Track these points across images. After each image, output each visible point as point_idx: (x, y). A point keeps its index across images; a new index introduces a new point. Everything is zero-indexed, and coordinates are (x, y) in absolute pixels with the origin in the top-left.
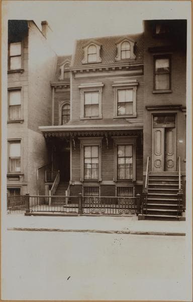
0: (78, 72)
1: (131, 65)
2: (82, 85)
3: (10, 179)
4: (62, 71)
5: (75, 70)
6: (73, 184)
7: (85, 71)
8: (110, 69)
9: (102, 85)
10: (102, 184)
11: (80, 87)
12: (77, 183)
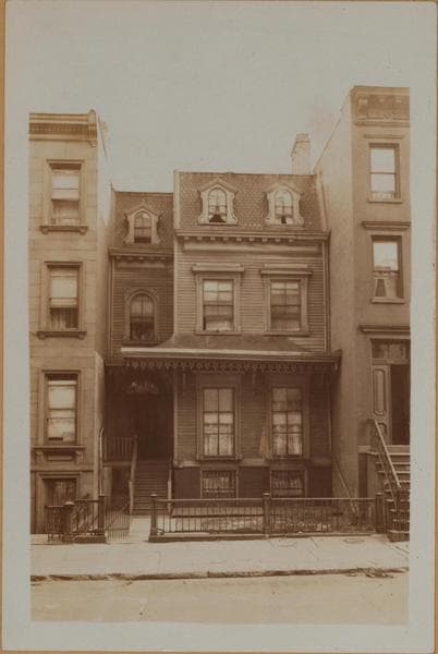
0: (194, 239)
1: (300, 238)
2: (200, 266)
3: (50, 458)
4: (132, 225)
5: (186, 235)
6: (181, 466)
7: (207, 240)
8: (258, 241)
9: (241, 269)
10: (241, 465)
11: (195, 269)
12: (188, 463)
